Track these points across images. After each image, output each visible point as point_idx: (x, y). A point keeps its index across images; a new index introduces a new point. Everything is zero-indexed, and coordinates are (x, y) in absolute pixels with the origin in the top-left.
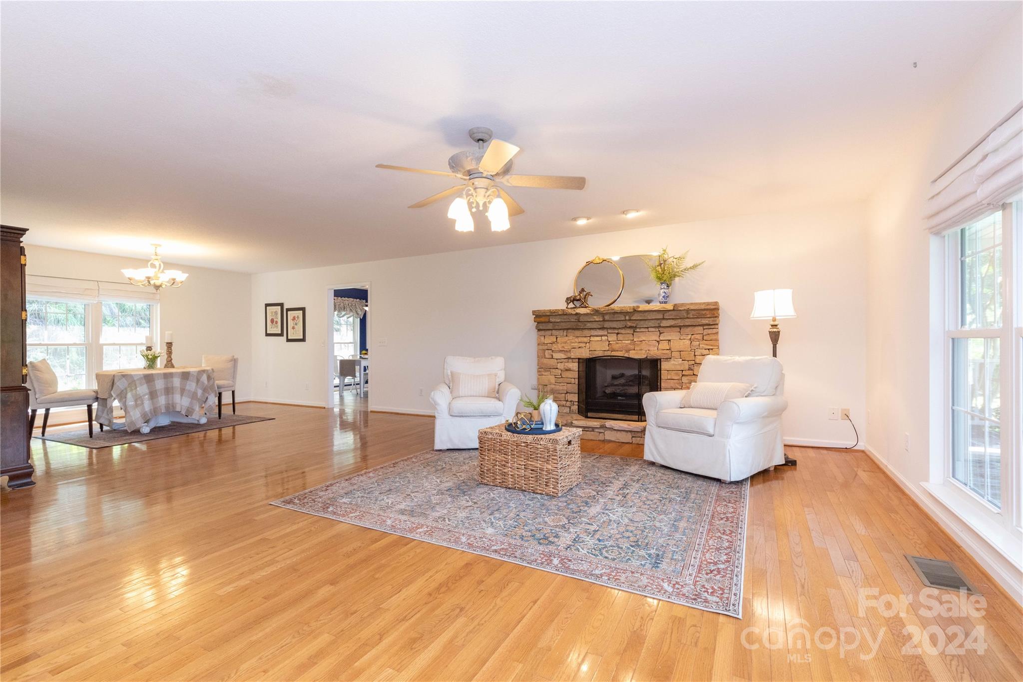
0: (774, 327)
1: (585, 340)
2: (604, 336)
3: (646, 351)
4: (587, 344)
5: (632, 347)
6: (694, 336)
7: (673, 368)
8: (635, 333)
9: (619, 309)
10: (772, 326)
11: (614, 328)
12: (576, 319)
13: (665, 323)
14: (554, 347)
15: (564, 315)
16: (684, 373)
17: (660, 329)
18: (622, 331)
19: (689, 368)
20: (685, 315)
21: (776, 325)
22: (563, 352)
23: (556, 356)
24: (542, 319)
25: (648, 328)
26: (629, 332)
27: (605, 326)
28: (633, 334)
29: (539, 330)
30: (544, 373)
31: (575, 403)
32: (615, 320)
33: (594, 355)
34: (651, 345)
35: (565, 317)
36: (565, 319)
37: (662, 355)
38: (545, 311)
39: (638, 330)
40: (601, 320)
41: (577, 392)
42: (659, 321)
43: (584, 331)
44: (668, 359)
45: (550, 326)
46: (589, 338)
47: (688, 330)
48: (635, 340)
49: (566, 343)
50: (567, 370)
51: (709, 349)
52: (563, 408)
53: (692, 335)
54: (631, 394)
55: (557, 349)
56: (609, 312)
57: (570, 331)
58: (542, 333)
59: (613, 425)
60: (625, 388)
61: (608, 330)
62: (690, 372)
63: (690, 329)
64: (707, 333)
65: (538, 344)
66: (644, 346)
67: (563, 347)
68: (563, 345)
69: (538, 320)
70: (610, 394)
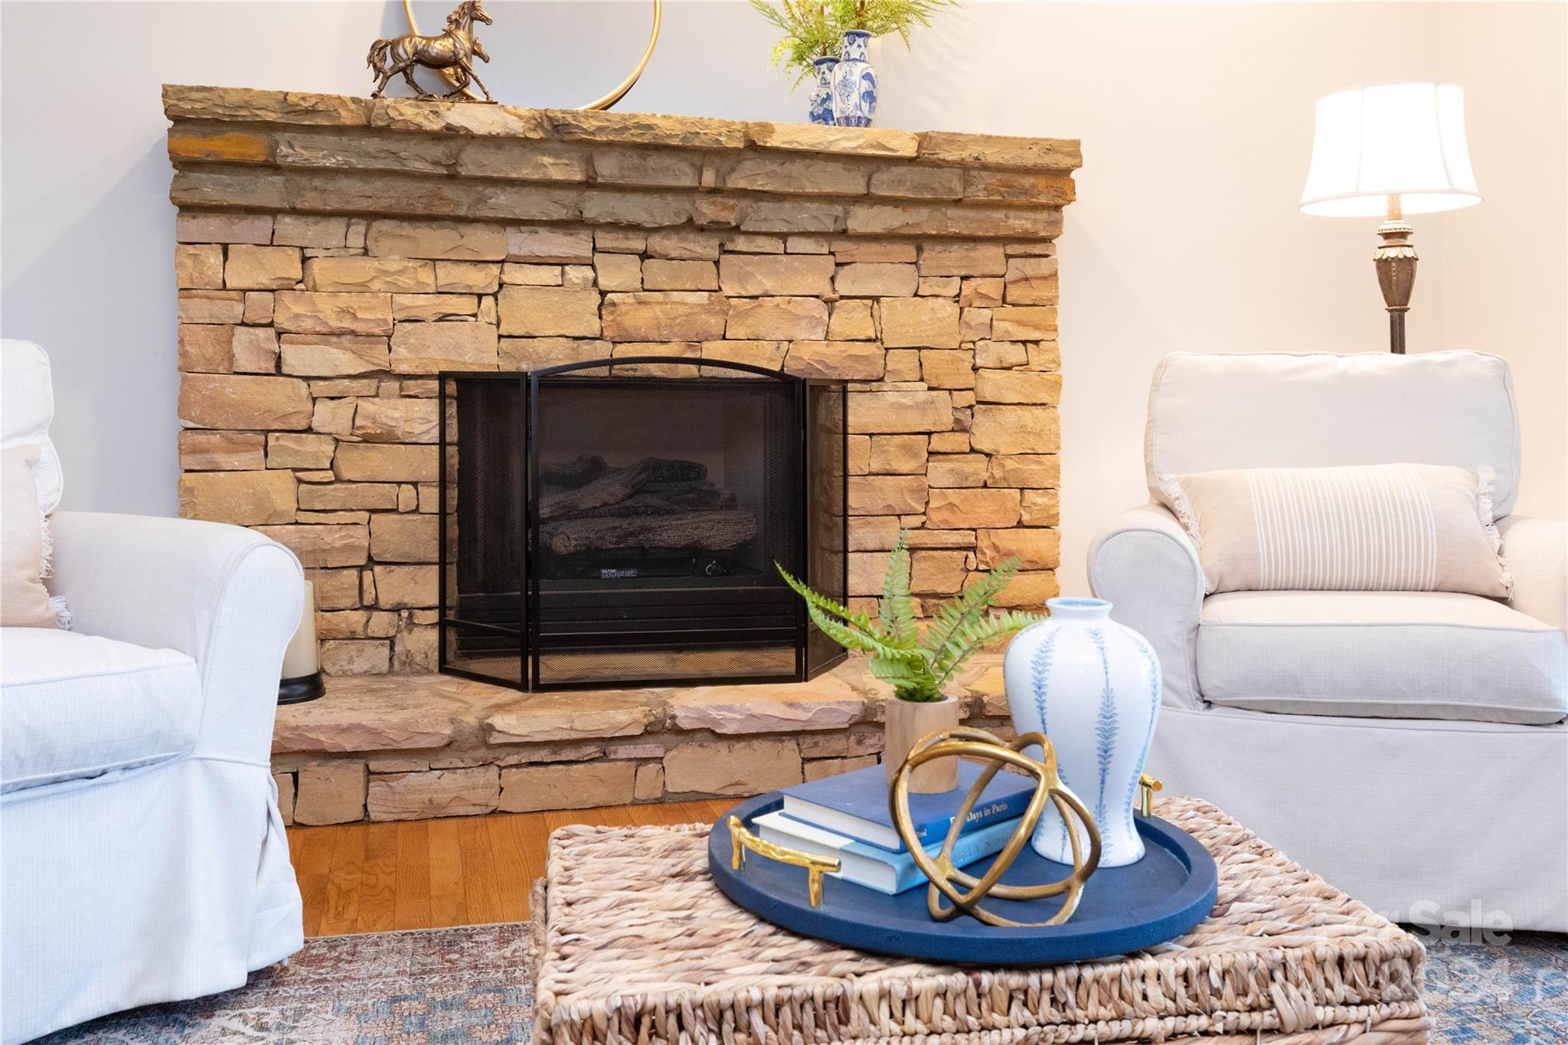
0: (1395, 241)
1: (481, 278)
2: (580, 262)
3: (779, 341)
4: (488, 302)
5: (714, 323)
6: (973, 282)
7: (894, 423)
8: (725, 258)
9: (679, 130)
10: (1387, 236)
11: (633, 228)
12: (436, 163)
13: (862, 219)
14: (291, 310)
15: (367, 129)
16: (937, 444)
17: (839, 246)
18: (670, 245)
19: (957, 421)
20: (957, 185)
21: (1403, 235)
22: (345, 340)
23: (299, 358)
24: (226, 146)
25: (783, 236)
26: (699, 250)
27: (587, 215)
28: (717, 263)
29: (187, 209)
30: (222, 459)
31: (422, 617)
32: (649, 182)
33: (526, 358)
34: (798, 317)
35: (372, 144)
36: (368, 155)
37: (849, 363)
38: (248, 99)
39: (741, 243)
40: (579, 177)
41: (435, 556)
42: (838, 210)
43: (467, 230)
44: (872, 382)
45: (268, 190)
46: (495, 269)
47: (953, 257)
48: (728, 290)
49: (362, 288)
50: (368, 439)
51: (1024, 342)
52: (352, 647)
53: (964, 278)
54: (672, 549)
55: (308, 324)
56: (626, 137)
57: (386, 226)
58: (213, 227)
59: (714, 714)
60: (639, 522)
61: (599, 234)
62: (959, 441)
63: (956, 252)
64: (1020, 275)
65: (185, 292)
66: (767, 320)
67: (346, 312)
68: (345, 300)
69: (197, 146)
70: (576, 555)
